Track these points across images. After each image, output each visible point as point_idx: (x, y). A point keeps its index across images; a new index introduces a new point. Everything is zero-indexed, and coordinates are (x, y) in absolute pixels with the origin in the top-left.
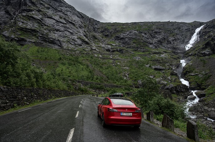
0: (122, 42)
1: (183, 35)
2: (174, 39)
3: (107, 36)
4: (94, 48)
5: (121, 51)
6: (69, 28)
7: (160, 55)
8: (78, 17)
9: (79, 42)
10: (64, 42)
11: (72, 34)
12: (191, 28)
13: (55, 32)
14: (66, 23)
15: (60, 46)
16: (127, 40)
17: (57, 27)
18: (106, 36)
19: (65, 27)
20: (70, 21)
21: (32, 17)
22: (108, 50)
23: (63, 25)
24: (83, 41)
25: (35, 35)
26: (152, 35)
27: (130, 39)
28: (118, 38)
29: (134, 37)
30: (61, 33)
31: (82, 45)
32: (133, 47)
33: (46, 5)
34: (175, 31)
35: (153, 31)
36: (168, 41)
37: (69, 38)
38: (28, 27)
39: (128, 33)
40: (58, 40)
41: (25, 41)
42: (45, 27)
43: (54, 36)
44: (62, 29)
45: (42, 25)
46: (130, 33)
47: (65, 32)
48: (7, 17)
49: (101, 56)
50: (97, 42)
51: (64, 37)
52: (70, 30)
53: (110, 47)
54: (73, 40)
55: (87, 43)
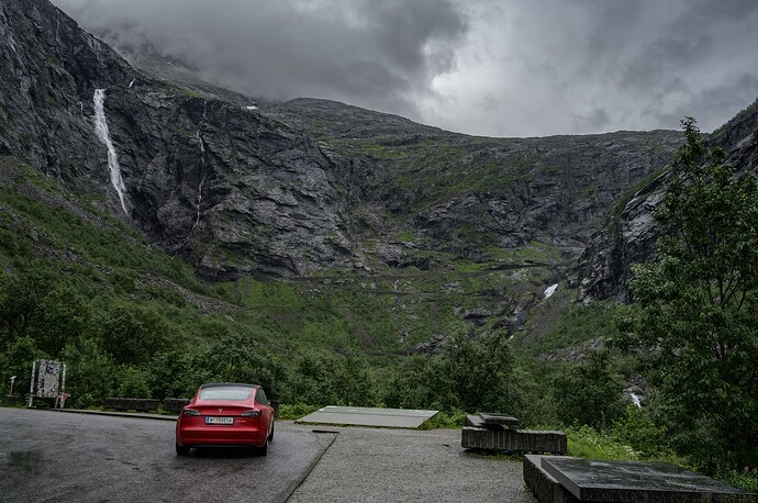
0: (431, 233)
1: (619, 190)
2: (588, 204)
3: (397, 211)
4: (360, 265)
5: (423, 264)
6: (304, 218)
7: (510, 274)
8: (321, 167)
9: (328, 251)
10: (299, 259)
11: (311, 230)
12: (648, 166)
13: (280, 236)
14: (296, 203)
15: (294, 270)
16: (444, 225)
17: (281, 222)
18: (393, 211)
19: (296, 216)
20: (305, 193)
21: (235, 211)
22: (393, 264)
23: (290, 211)
24: (337, 247)
25: (248, 254)
26: (526, 196)
27: (453, 223)
28: (422, 222)
29: (463, 217)
30: (289, 235)
31: (333, 260)
32: (457, 250)
33: (251, 161)
34: (600, 176)
35: (531, 185)
36: (569, 214)
37: (307, 245)
38: (235, 239)
39: (449, 205)
40: (289, 258)
41: (236, 271)
42: (260, 228)
43: (279, 247)
44: (291, 223)
45: (253, 225)
46: (455, 204)
47: (299, 229)
48: (187, 214)
49: (373, 286)
50: (370, 237)
51: (298, 245)
52: (307, 223)
53: (398, 250)
54: (315, 249)
55: (345, 252)
